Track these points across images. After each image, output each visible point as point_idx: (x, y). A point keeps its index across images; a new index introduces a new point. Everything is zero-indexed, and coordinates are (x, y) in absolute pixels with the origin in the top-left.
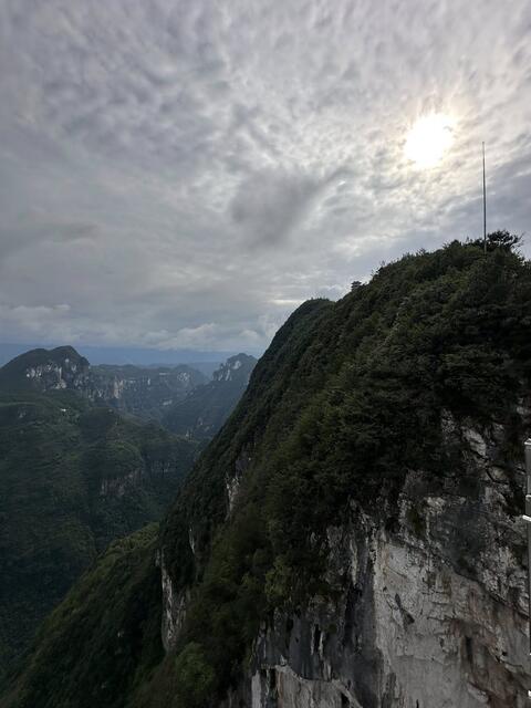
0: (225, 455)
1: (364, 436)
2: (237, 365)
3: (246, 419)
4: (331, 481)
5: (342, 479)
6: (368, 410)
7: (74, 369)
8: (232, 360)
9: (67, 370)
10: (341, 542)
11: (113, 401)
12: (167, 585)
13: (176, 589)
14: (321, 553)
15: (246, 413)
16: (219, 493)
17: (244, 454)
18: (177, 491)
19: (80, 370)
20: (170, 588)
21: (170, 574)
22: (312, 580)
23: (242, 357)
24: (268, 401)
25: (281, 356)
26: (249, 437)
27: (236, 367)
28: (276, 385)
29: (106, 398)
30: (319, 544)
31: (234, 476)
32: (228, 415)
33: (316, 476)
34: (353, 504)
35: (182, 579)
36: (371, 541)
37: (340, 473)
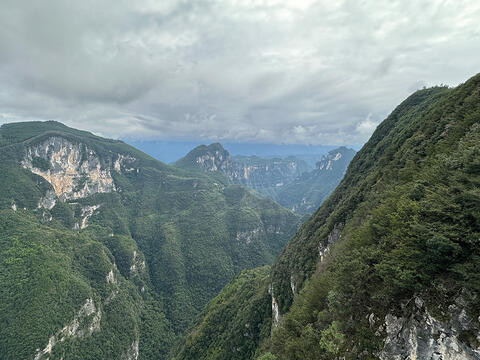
0: (320, 229)
1: (440, 236)
2: (338, 157)
3: (340, 203)
4: (392, 273)
5: (405, 275)
6: (452, 209)
7: (221, 158)
8: (333, 153)
9: (217, 159)
10: (401, 331)
11: (244, 181)
12: (275, 308)
13: (281, 312)
14: (377, 333)
15: (341, 198)
16: (314, 257)
17: (336, 231)
18: (283, 248)
19: (224, 159)
20: (277, 310)
21: (277, 301)
22: (365, 352)
23: (343, 150)
24: (362, 190)
25: (379, 150)
26: (341, 219)
27: (336, 159)
28: (371, 176)
29: (240, 178)
30: (377, 325)
31: (326, 246)
32: (326, 198)
33: (376, 266)
34: (419, 302)
35: (285, 307)
36: (436, 343)
37: (402, 268)
